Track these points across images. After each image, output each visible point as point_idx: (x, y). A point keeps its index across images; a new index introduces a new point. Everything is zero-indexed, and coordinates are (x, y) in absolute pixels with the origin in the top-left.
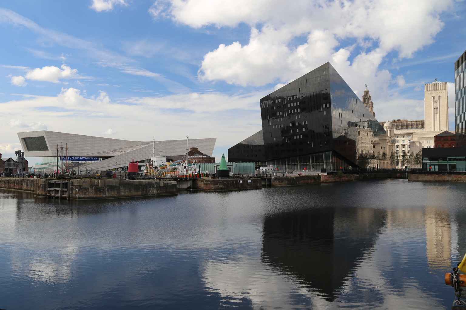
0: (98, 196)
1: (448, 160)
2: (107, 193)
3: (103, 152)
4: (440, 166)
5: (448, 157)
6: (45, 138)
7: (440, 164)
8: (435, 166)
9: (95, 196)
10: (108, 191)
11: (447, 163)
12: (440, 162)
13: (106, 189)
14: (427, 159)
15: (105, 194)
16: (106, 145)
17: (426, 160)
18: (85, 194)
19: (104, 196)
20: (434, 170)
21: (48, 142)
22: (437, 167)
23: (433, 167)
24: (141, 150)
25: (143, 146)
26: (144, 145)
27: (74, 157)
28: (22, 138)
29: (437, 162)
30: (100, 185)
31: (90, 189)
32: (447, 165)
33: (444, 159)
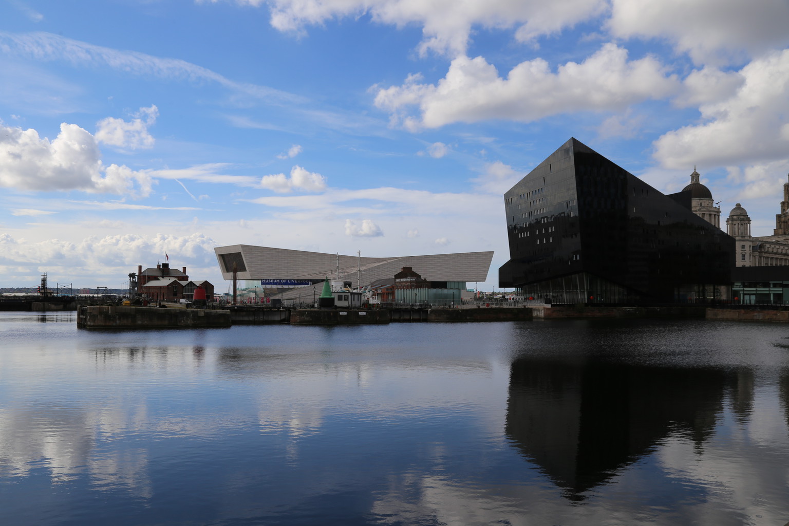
0: (107, 324)
1: (772, 286)
2: (118, 322)
3: (319, 273)
4: (758, 296)
5: (771, 282)
6: (243, 255)
7: (758, 292)
8: (751, 296)
9: (104, 324)
10: (119, 319)
11: (769, 291)
12: (758, 289)
13: (117, 317)
14: (740, 284)
15: (116, 322)
16: (324, 264)
17: (738, 287)
18: (94, 322)
19: (114, 324)
20: (748, 302)
21: (246, 260)
22: (753, 298)
23: (747, 297)
24: (372, 269)
25: (376, 264)
26: (380, 262)
27: (280, 280)
28: (219, 255)
29: (754, 289)
30: (110, 312)
31: (99, 316)
32: (769, 295)
33: (766, 285)
